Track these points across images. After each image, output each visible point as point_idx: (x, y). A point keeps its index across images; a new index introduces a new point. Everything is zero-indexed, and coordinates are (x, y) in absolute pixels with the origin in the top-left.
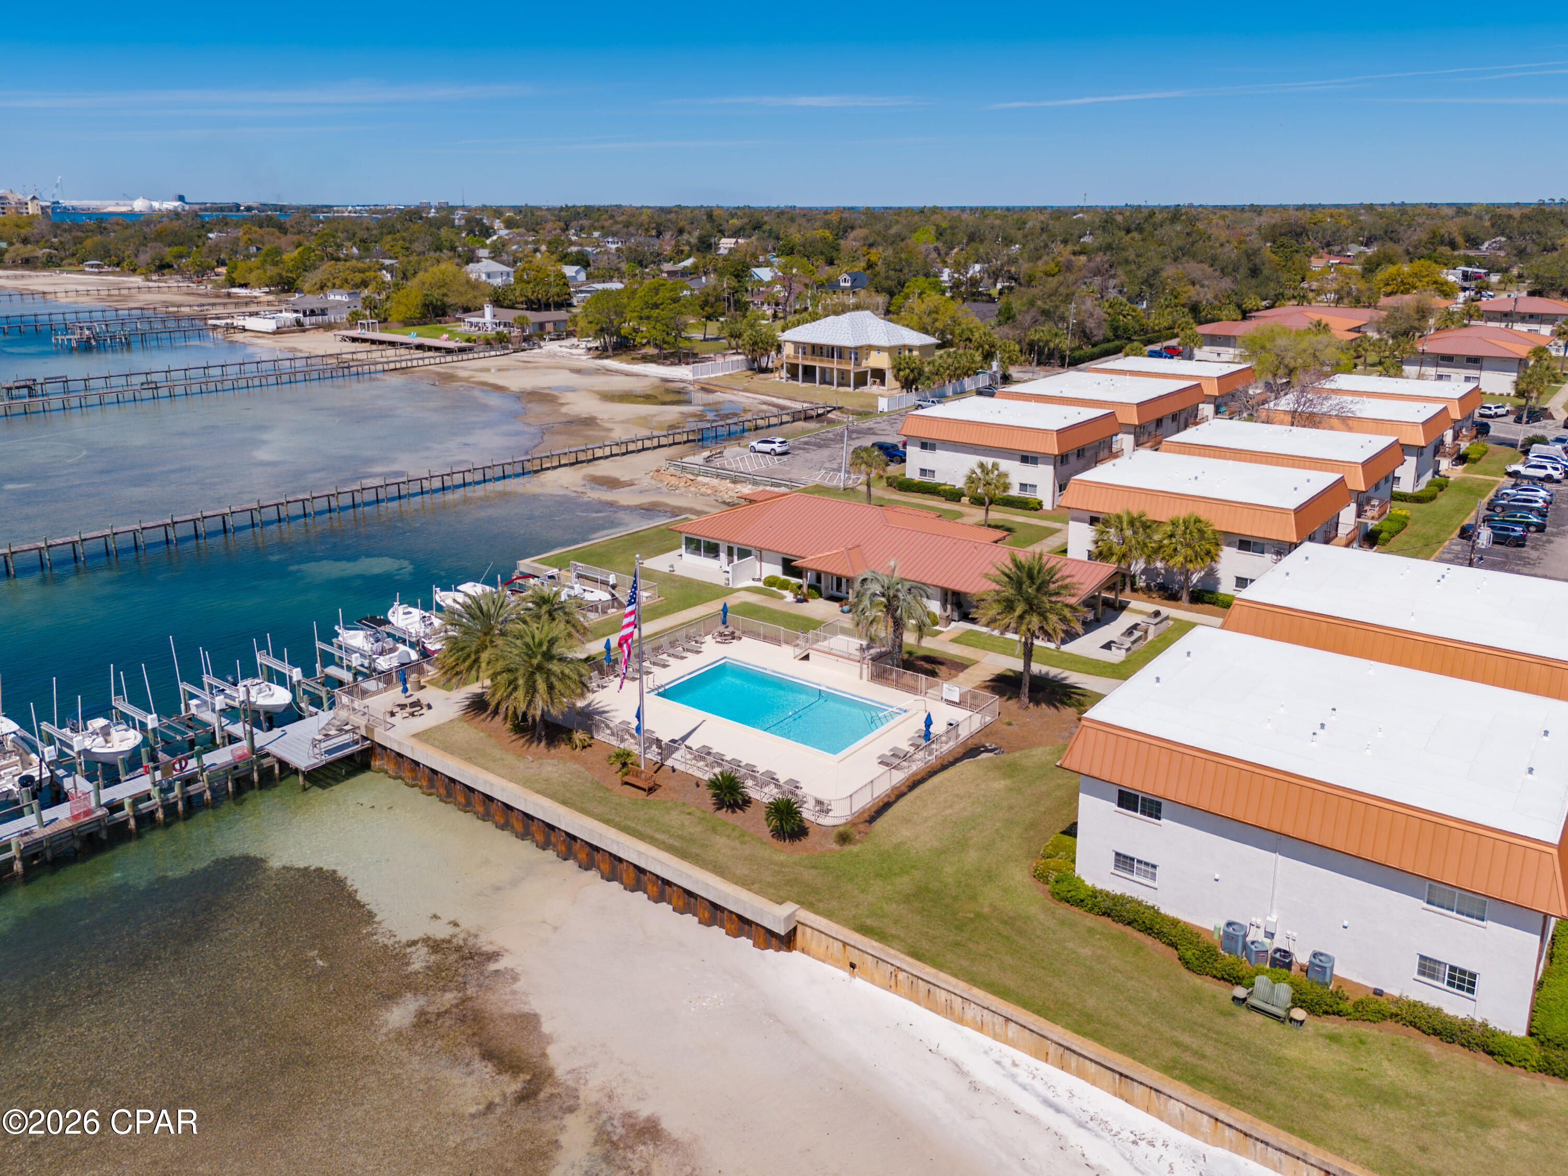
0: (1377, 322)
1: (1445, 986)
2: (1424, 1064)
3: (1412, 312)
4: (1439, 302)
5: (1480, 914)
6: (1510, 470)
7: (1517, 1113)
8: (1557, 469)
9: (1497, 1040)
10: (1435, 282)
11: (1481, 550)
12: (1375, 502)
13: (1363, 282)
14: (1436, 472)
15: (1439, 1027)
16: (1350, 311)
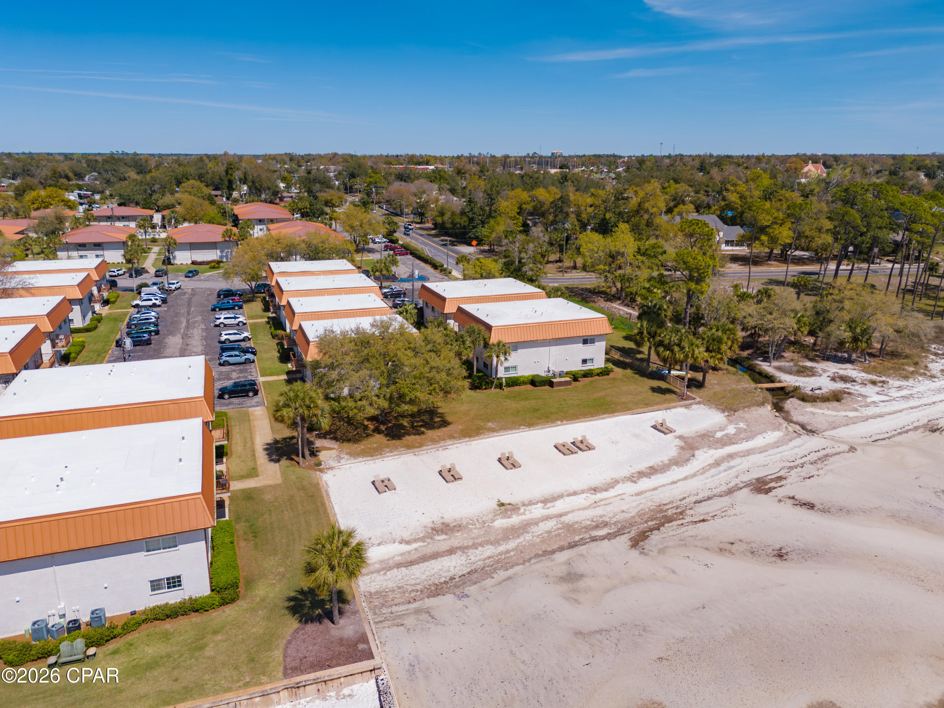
0: (33, 227)
1: (167, 590)
2: (166, 636)
3: (53, 219)
4: (68, 212)
5: (174, 544)
6: (134, 304)
7: (215, 632)
8: (156, 299)
9: (198, 603)
10: (63, 201)
11: (129, 352)
12: (62, 337)
13: (17, 202)
14: (94, 312)
15: (169, 613)
16: (13, 221)
